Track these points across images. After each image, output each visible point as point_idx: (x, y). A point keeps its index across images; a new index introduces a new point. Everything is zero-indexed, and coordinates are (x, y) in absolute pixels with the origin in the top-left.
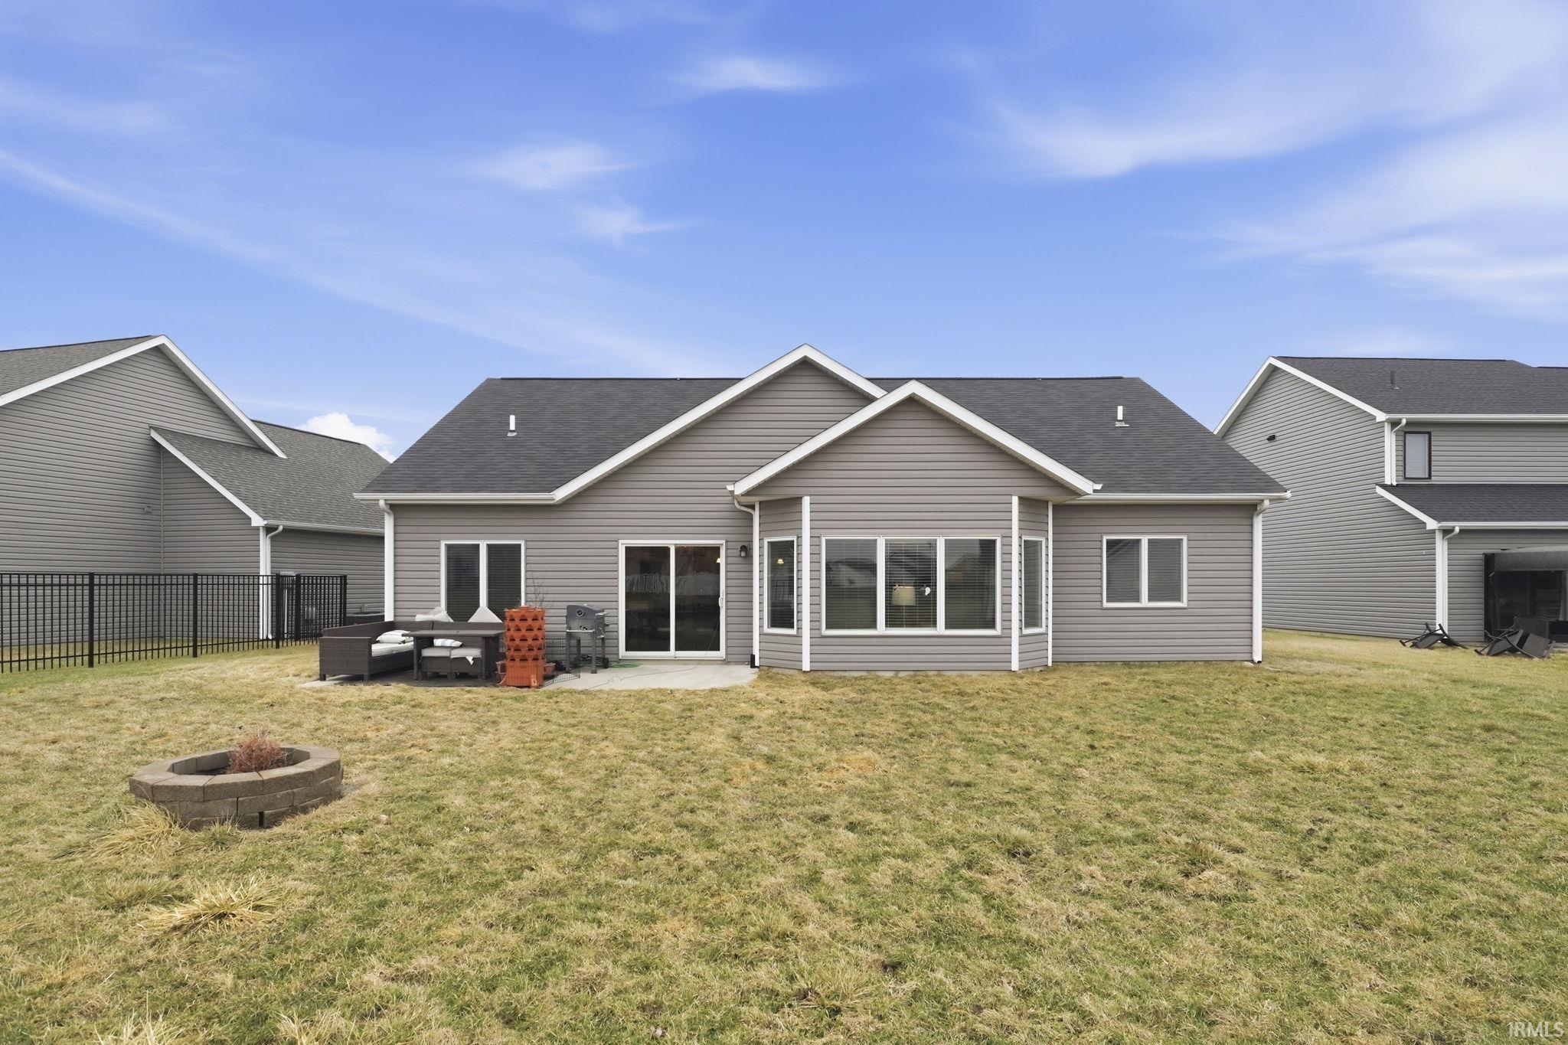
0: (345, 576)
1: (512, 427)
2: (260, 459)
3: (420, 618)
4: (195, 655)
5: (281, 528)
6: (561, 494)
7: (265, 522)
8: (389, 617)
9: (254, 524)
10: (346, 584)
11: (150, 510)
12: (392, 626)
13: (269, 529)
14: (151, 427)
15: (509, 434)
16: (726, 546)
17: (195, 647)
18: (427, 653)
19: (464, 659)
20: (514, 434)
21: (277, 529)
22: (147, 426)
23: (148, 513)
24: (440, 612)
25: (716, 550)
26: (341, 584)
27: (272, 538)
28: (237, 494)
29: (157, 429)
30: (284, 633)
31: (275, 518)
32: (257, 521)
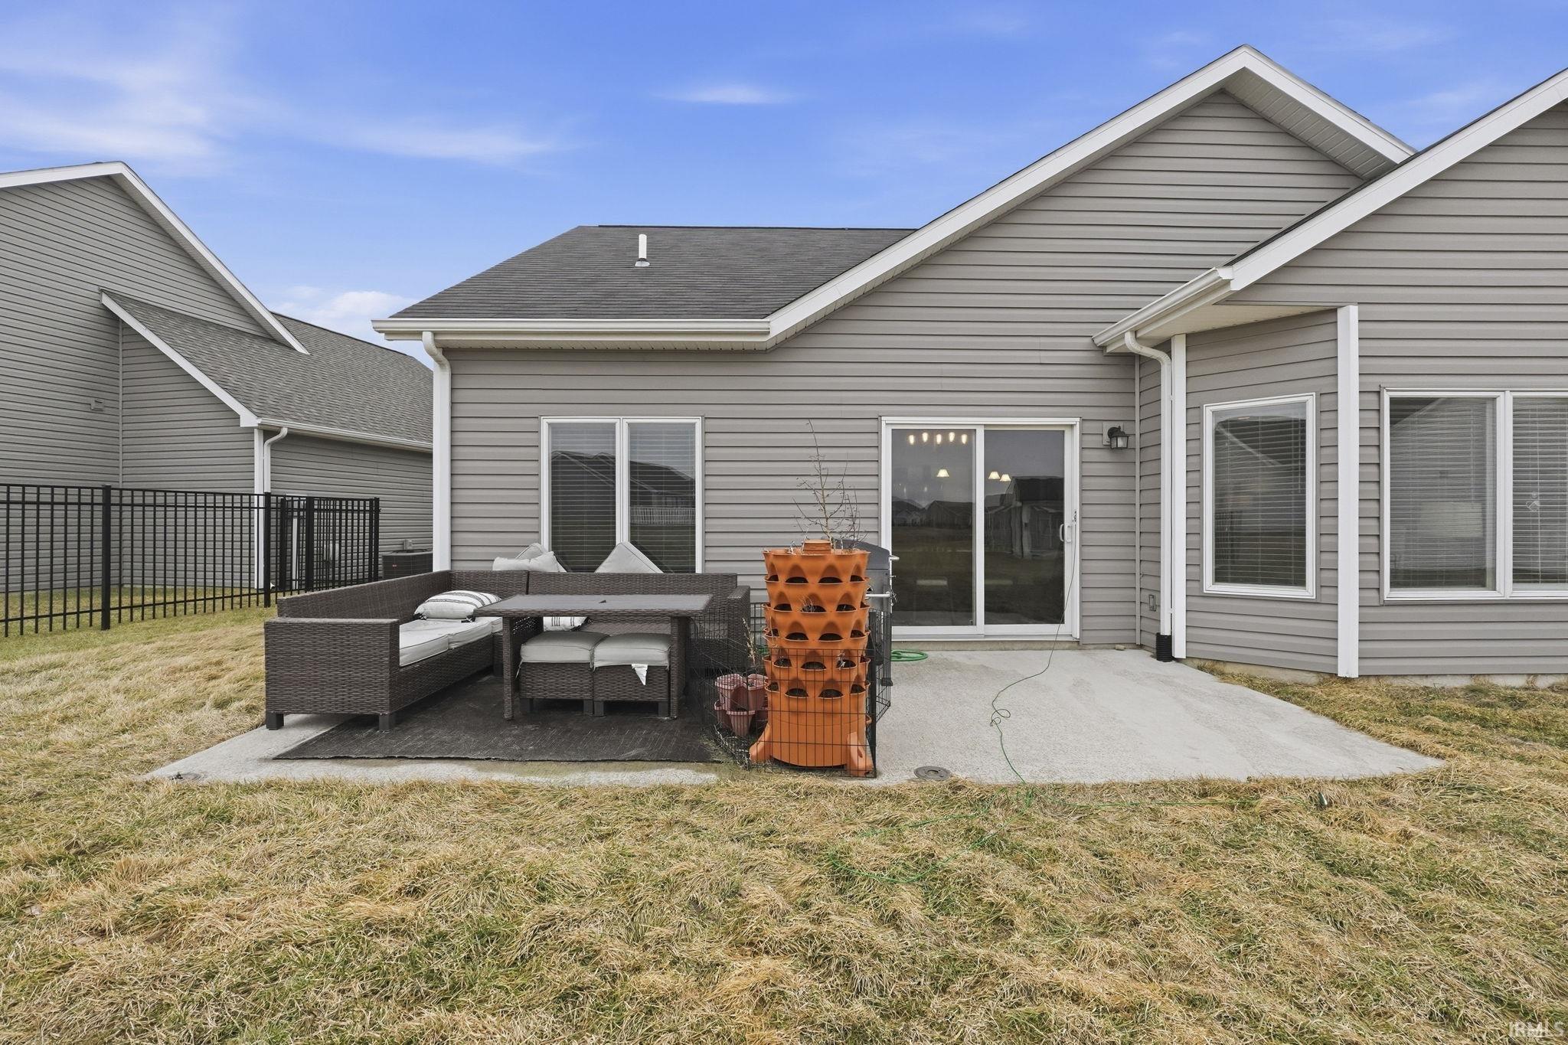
0: (377, 500)
1: (643, 253)
2: (270, 352)
3: (501, 564)
4: (106, 625)
5: (284, 432)
6: (782, 322)
7: (260, 421)
8: (440, 563)
9: (243, 424)
10: (378, 511)
11: (100, 406)
12: (447, 582)
13: (268, 433)
14: (102, 291)
15: (638, 264)
16: (1081, 429)
17: (106, 610)
18: (534, 652)
19: (626, 670)
20: (647, 264)
21: (278, 433)
22: (96, 289)
23: (96, 410)
24: (540, 553)
25: (1056, 437)
26: (370, 511)
27: (273, 445)
28: (223, 384)
29: (111, 295)
30: (292, 580)
31: (277, 416)
32: (248, 419)
